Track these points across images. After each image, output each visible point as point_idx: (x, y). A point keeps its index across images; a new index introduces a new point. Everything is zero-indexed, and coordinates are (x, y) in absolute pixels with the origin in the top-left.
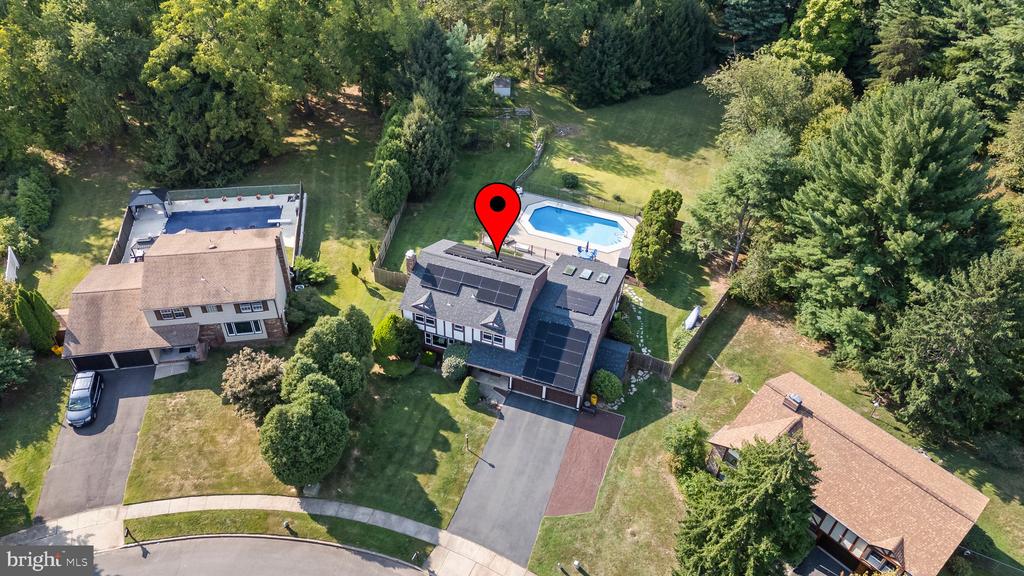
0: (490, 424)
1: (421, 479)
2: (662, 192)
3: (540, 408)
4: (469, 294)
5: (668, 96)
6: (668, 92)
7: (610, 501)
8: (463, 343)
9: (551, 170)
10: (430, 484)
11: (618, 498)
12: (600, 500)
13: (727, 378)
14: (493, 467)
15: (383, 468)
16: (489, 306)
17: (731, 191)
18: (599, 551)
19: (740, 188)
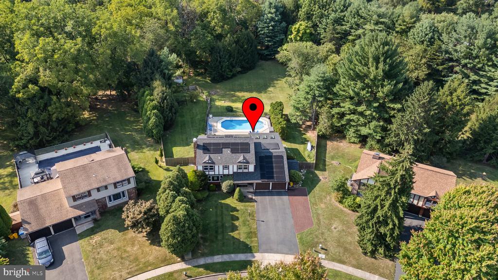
0: (253, 206)
1: (235, 234)
2: (274, 103)
3: (271, 194)
4: (227, 151)
5: (248, 73)
6: (247, 72)
7: (319, 220)
8: (228, 175)
9: (217, 107)
10: (240, 235)
11: (321, 218)
12: (315, 221)
13: (335, 164)
14: (263, 221)
15: (216, 237)
16: (238, 154)
17: (308, 93)
18: (325, 239)
19: (311, 91)
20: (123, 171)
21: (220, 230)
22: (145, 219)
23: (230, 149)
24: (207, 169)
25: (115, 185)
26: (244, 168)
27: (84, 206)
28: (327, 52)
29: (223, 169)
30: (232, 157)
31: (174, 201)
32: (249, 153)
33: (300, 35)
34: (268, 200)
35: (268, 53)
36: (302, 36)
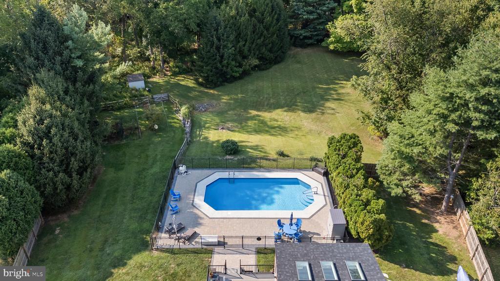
2: (338, 138)
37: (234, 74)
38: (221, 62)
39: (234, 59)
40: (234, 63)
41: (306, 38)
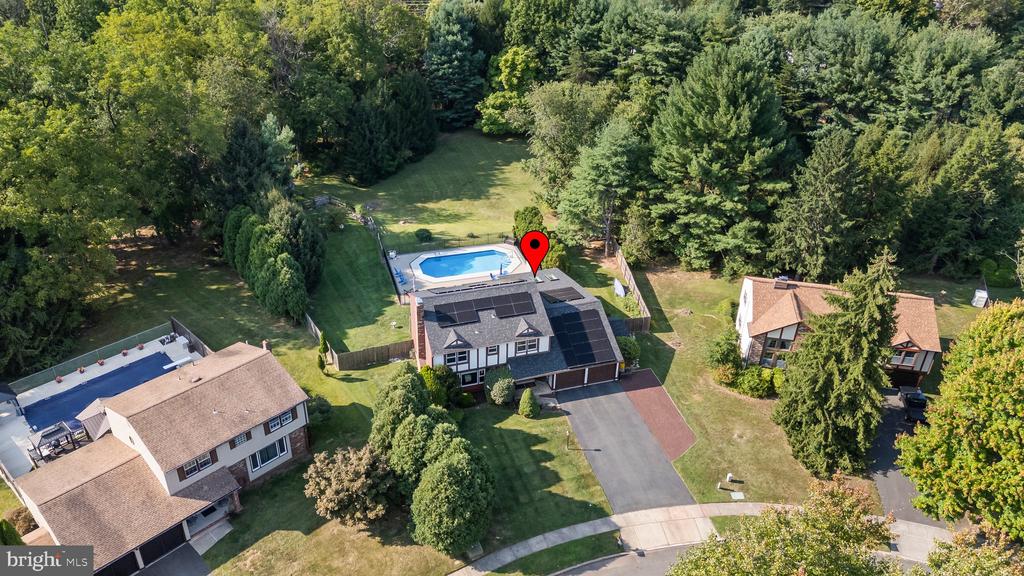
0: (565, 422)
1: (554, 489)
3: (589, 392)
4: (489, 317)
5: (424, 161)
6: (424, 158)
7: (703, 427)
8: (497, 367)
9: (396, 236)
10: (567, 489)
11: (704, 421)
12: (696, 430)
13: (682, 315)
14: (599, 450)
16: (512, 319)
17: (595, 181)
18: (730, 462)
19: (601, 176)
20: (278, 391)
21: (517, 484)
22: (371, 487)
23: (494, 311)
24: (453, 360)
25: (267, 427)
26: (531, 347)
27: (206, 488)
28: (609, 98)
29: (487, 355)
30: (503, 326)
31: (430, 435)
32: (535, 312)
33: (518, 74)
34: (588, 405)
35: (456, 116)
36: (522, 76)
37: (389, 169)
38: (375, 156)
39: (388, 153)
40: (387, 156)
41: (453, 120)
